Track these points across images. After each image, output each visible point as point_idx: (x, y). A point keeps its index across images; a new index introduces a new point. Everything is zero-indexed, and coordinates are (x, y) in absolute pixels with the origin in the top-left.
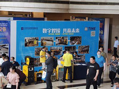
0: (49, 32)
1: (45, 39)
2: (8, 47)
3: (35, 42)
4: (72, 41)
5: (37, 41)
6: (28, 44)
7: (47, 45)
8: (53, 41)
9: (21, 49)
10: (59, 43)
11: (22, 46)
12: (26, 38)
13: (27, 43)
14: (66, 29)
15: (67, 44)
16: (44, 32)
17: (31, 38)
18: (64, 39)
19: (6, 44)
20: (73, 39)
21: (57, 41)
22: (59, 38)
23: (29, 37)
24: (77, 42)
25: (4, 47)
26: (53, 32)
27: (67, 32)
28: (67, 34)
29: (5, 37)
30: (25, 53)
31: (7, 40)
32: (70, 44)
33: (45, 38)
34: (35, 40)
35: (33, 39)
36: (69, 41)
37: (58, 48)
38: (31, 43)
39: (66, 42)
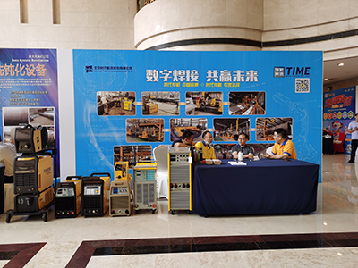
0: (166, 80)
1: (154, 97)
2: (53, 114)
3: (127, 104)
4: (237, 104)
5: (130, 102)
6: (106, 110)
8: (177, 103)
9: (87, 120)
10: (196, 109)
11: (91, 114)
12: (100, 93)
13: (104, 106)
14: (215, 72)
15: (221, 113)
16: (150, 79)
17: (114, 95)
18: (210, 98)
19: (48, 108)
20: (236, 98)
21: (190, 105)
22: (195, 96)
23: (110, 90)
24: (251, 108)
25: (41, 115)
26: (175, 79)
27: (218, 79)
28: (220, 85)
29: (44, 88)
30: (99, 132)
31: (49, 98)
32: (230, 113)
33: (154, 94)
34: (126, 99)
35: (120, 96)
36: (227, 103)
37: (195, 121)
38: (114, 107)
39: (217, 105)
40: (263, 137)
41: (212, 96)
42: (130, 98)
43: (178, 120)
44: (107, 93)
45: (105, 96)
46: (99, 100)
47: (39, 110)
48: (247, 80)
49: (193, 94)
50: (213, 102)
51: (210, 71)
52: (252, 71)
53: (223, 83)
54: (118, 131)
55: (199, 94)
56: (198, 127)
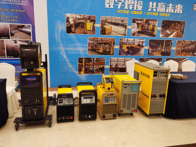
0: (119, 7)
1: (110, 21)
2: (30, 31)
3: (89, 25)
4: (166, 29)
5: (92, 24)
6: (73, 29)
7: (113, 33)
8: (125, 27)
9: (58, 37)
10: (139, 32)
11: (61, 32)
12: (68, 15)
13: (71, 26)
14: (155, 3)
15: (155, 36)
16: (107, 6)
17: (79, 17)
18: (149, 24)
19: (26, 25)
20: (167, 25)
21: (134, 28)
22: (139, 22)
23: (76, 13)
24: (175, 33)
25: (20, 31)
26: (126, 7)
27: (156, 9)
28: (157, 14)
30: (67, 47)
31: (27, 16)
32: (161, 36)
33: (109, 18)
34: (89, 21)
35: (84, 18)
36: (160, 28)
37: (137, 41)
38: (79, 27)
39: (153, 30)
40: (179, 54)
41: (150, 22)
42: (92, 21)
43: (125, 40)
44: (74, 16)
45: (72, 17)
46: (68, 21)
47: (19, 27)
48: (175, 12)
49: (137, 20)
50: (151, 27)
51: (151, 3)
52: (179, 5)
53: (159, 12)
54: (82, 47)
55: (142, 20)
56: (139, 45)
